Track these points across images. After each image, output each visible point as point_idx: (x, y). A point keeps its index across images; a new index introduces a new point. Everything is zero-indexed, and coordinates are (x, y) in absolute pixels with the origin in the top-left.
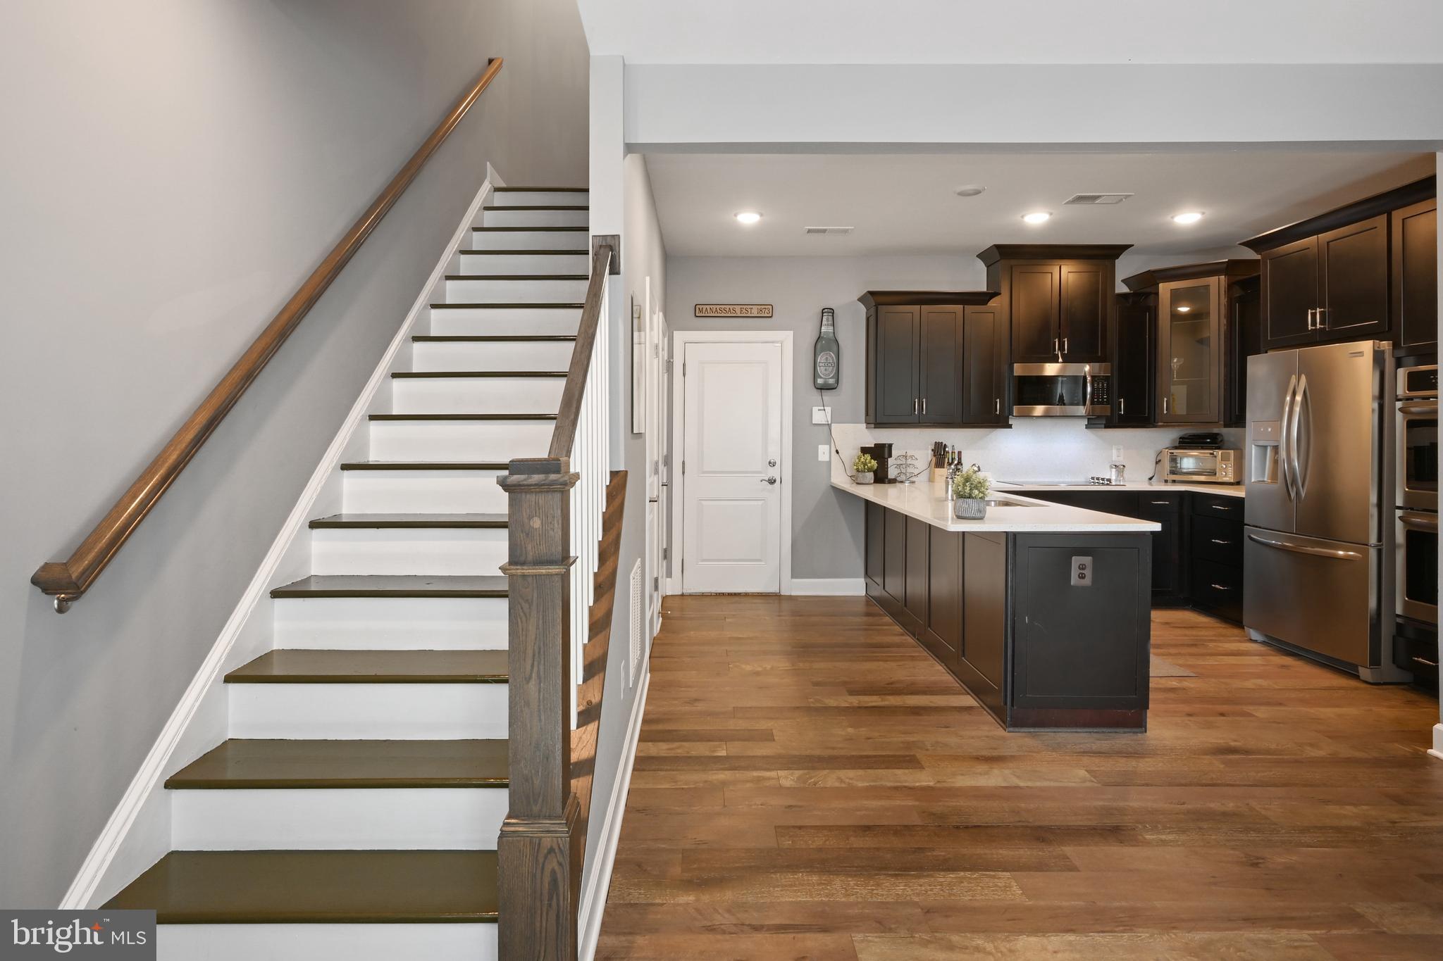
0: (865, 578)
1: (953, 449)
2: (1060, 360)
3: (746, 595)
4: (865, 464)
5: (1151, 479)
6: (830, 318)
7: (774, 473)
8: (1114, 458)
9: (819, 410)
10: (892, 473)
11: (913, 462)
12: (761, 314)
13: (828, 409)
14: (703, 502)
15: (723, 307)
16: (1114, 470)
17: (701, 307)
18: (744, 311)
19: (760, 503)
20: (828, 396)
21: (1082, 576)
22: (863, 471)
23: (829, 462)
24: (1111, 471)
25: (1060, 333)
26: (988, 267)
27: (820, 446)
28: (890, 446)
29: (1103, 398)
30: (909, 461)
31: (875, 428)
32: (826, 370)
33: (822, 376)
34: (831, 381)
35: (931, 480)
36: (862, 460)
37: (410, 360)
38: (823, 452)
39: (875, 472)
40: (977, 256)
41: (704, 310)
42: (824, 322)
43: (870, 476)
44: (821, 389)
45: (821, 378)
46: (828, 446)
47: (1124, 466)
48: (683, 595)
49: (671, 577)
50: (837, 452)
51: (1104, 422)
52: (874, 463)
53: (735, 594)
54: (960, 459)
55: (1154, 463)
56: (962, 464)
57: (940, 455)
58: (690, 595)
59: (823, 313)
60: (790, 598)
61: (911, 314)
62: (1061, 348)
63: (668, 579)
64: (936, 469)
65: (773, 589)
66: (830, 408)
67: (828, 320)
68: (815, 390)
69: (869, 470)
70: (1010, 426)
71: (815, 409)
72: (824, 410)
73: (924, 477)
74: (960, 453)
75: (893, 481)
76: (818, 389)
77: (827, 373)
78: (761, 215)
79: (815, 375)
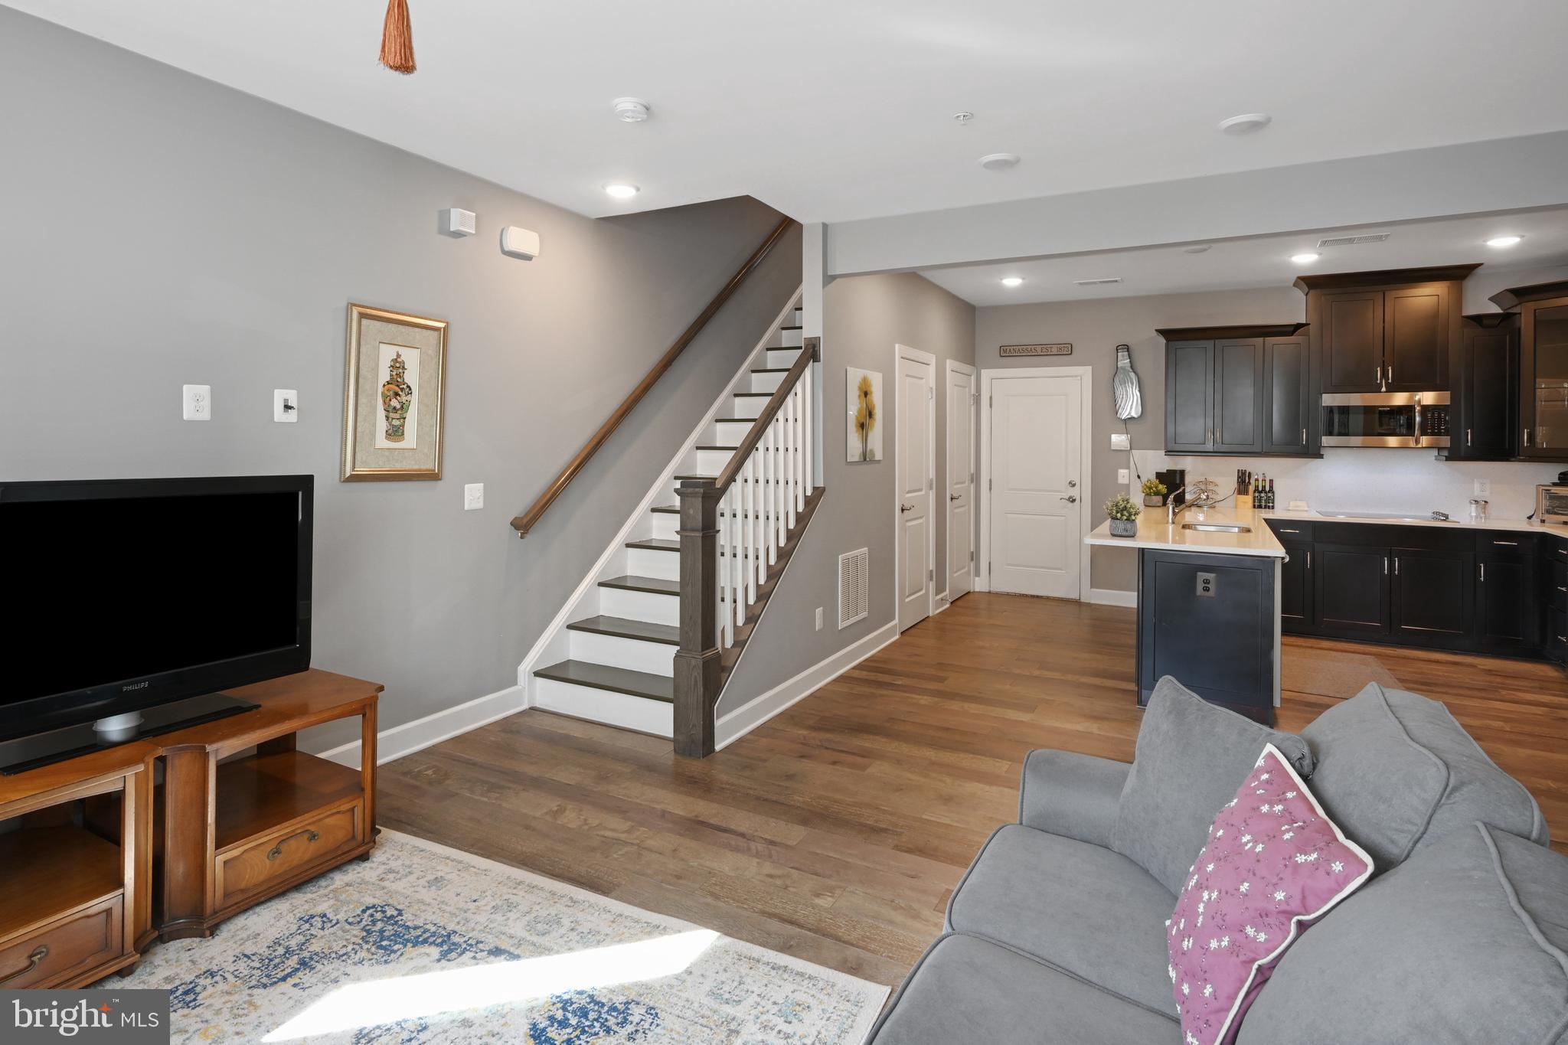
1: (1264, 476)
2: (1383, 389)
3: (1048, 598)
4: (1150, 488)
5: (1530, 518)
6: (1126, 355)
7: (1074, 492)
8: (1477, 492)
9: (1117, 437)
11: (1215, 488)
12: (1063, 352)
14: (1009, 515)
15: (1025, 347)
16: (1474, 506)
17: (1005, 348)
18: (1044, 350)
19: (1063, 518)
21: (1206, 589)
22: (1149, 494)
23: (1128, 485)
25: (1384, 362)
27: (1120, 470)
28: (1183, 472)
29: (1439, 429)
30: (1210, 487)
31: (1169, 455)
35: (1236, 506)
36: (1148, 484)
37: (732, 409)
38: (1123, 476)
39: (1164, 496)
41: (1008, 350)
42: (1120, 359)
43: (1157, 499)
46: (1128, 469)
47: (1486, 502)
48: (990, 592)
49: (979, 576)
50: (1137, 475)
51: (1447, 454)
52: (1162, 488)
53: (1037, 597)
54: (1271, 487)
57: (1243, 481)
58: (997, 594)
59: (1118, 348)
60: (1089, 605)
62: (1385, 377)
63: (977, 578)
64: (1239, 496)
65: (1074, 596)
66: (1129, 436)
67: (1123, 355)
69: (1157, 494)
70: (1321, 456)
71: (1114, 436)
73: (1227, 503)
74: (1271, 481)
78: (1023, 279)
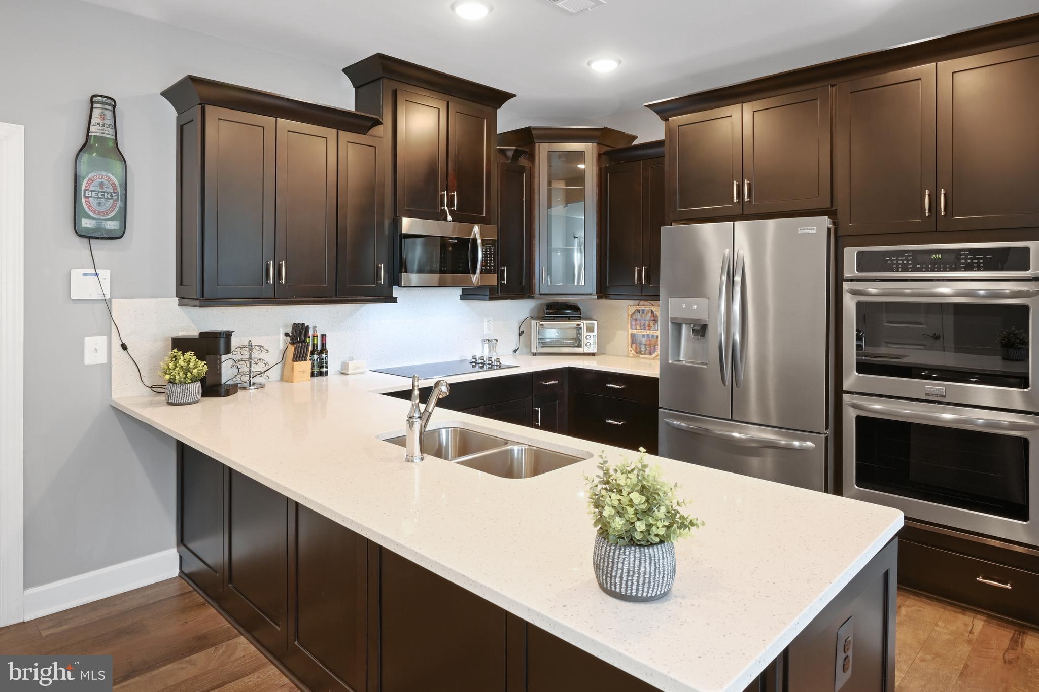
0: (178, 546)
1: (314, 331)
2: (449, 218)
4: (187, 371)
5: (515, 351)
6: (109, 114)
8: (486, 331)
9: (85, 275)
10: (227, 373)
11: (261, 355)
13: (105, 274)
16: (486, 345)
20: (102, 249)
22: (183, 383)
23: (107, 367)
24: (483, 346)
25: (447, 185)
26: (357, 88)
27: (87, 339)
28: (228, 335)
29: (490, 266)
30: (256, 354)
31: (200, 306)
32: (99, 204)
33: (91, 214)
34: (112, 225)
35: (286, 378)
36: (181, 362)
38: (93, 349)
39: (203, 381)
40: (344, 70)
42: (96, 119)
43: (197, 387)
44: (89, 238)
45: (89, 217)
46: (105, 338)
47: (496, 340)
50: (124, 347)
51: (487, 293)
52: (202, 367)
54: (324, 345)
55: (517, 334)
56: (327, 352)
57: (299, 342)
59: (92, 103)
61: (262, 128)
62: (451, 204)
64: (296, 363)
66: (109, 272)
67: (103, 116)
68: (77, 239)
69: (194, 380)
70: (394, 300)
71: (76, 274)
72: (97, 275)
73: (275, 373)
74: (324, 336)
75: (231, 390)
76: (81, 236)
77: (102, 209)
79: (77, 213)
